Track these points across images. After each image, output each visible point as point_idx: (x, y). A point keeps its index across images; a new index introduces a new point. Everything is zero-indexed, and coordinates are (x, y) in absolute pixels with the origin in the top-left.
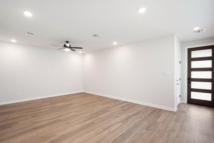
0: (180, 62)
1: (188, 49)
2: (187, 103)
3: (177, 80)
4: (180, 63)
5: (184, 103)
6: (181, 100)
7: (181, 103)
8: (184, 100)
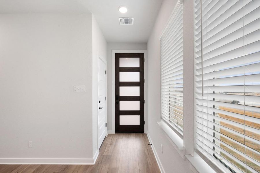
0: (106, 71)
1: (116, 54)
2: (115, 133)
3: (100, 102)
4: (106, 74)
5: (111, 133)
6: (108, 129)
7: (109, 134)
8: (112, 130)
